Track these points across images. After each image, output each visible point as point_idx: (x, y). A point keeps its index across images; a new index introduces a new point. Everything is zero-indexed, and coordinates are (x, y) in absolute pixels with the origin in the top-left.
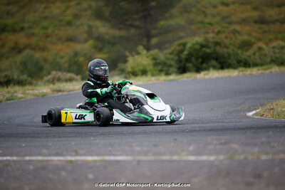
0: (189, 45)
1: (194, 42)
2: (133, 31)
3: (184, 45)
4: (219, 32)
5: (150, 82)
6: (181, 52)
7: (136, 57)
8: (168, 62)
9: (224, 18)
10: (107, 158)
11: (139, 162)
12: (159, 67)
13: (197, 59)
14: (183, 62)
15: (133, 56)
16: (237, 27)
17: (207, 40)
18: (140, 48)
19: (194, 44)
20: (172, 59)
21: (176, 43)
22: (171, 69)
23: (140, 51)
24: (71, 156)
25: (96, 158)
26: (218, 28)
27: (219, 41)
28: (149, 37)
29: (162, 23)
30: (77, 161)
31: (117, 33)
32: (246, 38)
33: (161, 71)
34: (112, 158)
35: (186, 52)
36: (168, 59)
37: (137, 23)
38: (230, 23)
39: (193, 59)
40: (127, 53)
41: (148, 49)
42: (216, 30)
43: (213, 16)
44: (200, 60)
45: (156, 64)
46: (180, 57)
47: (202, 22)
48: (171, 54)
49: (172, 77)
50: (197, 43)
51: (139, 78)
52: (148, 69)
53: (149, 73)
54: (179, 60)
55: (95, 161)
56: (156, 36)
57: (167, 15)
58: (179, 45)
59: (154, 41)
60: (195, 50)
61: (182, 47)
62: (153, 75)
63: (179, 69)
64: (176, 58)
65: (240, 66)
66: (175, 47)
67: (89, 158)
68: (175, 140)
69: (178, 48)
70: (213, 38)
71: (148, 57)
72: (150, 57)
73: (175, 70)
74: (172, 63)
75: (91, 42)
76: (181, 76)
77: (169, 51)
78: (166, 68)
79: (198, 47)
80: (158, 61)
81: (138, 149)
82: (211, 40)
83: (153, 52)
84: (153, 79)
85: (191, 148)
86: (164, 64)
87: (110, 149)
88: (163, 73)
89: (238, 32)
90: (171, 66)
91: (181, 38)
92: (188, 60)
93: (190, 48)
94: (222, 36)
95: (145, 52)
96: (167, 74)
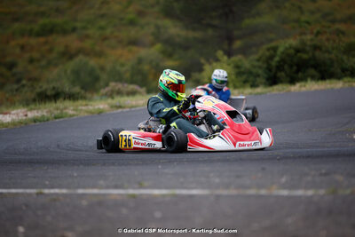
0: (281, 49)
1: (287, 45)
2: (210, 32)
3: (275, 49)
4: (318, 33)
6: (271, 58)
8: (254, 71)
9: (325, 16)
10: (178, 192)
11: (218, 197)
12: (244, 77)
13: (291, 66)
14: (274, 71)
15: (210, 64)
16: (342, 27)
17: (303, 43)
19: (286, 49)
20: (260, 67)
21: (265, 47)
22: (259, 80)
23: (220, 58)
24: (134, 188)
25: (164, 192)
26: (317, 28)
27: (319, 44)
28: (230, 39)
29: (247, 22)
30: (141, 195)
31: (191, 34)
33: (245, 82)
34: (185, 192)
35: (277, 59)
36: (254, 67)
38: (333, 22)
39: (286, 67)
40: (202, 60)
41: (229, 54)
42: (315, 31)
43: (312, 13)
44: (295, 68)
45: (239, 74)
46: (269, 64)
47: (298, 21)
48: (258, 60)
49: (259, 90)
50: (291, 47)
54: (269, 69)
55: (164, 196)
56: (240, 38)
57: (253, 12)
58: (268, 50)
59: (238, 44)
60: (288, 55)
61: (272, 52)
62: (235, 87)
63: (268, 79)
64: (265, 66)
65: (346, 76)
66: (263, 51)
67: (157, 192)
68: (263, 169)
69: (268, 54)
70: (312, 40)
71: (229, 65)
72: (232, 65)
73: (264, 81)
74: (260, 72)
75: (159, 46)
76: (270, 89)
77: (256, 57)
78: (251, 78)
79: (292, 51)
80: (242, 70)
81: (217, 180)
82: (309, 43)
83: (236, 58)
84: (236, 92)
85: (284, 180)
86: (250, 73)
87: (182, 180)
88: (248, 85)
89: (343, 33)
90: (258, 76)
91: (271, 40)
92: (279, 67)
93: (283, 53)
94: (324, 38)
95: (225, 58)
96: (254, 86)
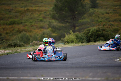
1: (94, 29)
2: (68, 24)
3: (89, 30)
4: (104, 25)
5: (75, 46)
6: (88, 33)
8: (82, 37)
9: (107, 19)
13: (95, 36)
14: (89, 38)
15: (68, 35)
16: (112, 23)
17: (99, 28)
18: (71, 31)
20: (84, 36)
22: (84, 41)
23: (71, 33)
24: (40, 77)
26: (104, 23)
27: (104, 29)
28: (75, 27)
29: (80, 21)
31: (61, 25)
32: (116, 27)
33: (79, 41)
35: (90, 33)
36: (82, 36)
37: (69, 21)
38: (109, 21)
39: (93, 36)
40: (65, 34)
41: (74, 32)
43: (102, 18)
44: (96, 37)
45: (77, 38)
46: (87, 35)
47: (97, 21)
48: (84, 34)
49: (84, 44)
50: (95, 30)
51: (70, 44)
52: (74, 40)
56: (77, 26)
57: (82, 18)
58: (87, 30)
59: (77, 28)
60: (94, 32)
62: (76, 43)
63: (87, 40)
64: (86, 36)
66: (85, 31)
68: (84, 71)
70: (102, 27)
71: (74, 35)
72: (75, 35)
74: (84, 38)
75: (50, 29)
78: (81, 40)
80: (78, 37)
81: (68, 74)
82: (101, 28)
83: (76, 33)
84: (76, 44)
86: (81, 38)
89: (113, 25)
90: (84, 39)
91: (88, 27)
92: (91, 36)
93: (92, 31)
94: (106, 26)
95: (73, 33)
96: (82, 43)
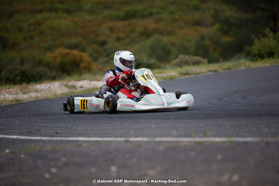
2: (259, 13)
5: (277, 64)
7: (262, 39)
10: (234, 139)
11: (267, 143)
15: (259, 39)
18: (267, 30)
23: (267, 34)
24: (200, 137)
25: (224, 139)
28: (275, 19)
30: (206, 142)
31: (244, 15)
34: (240, 139)
40: (253, 36)
41: (275, 31)
51: (265, 60)
52: (275, 51)
53: (276, 55)
55: (224, 142)
67: (218, 139)
71: (274, 39)
72: (277, 39)
75: (217, 26)
81: (266, 130)
87: (238, 130)
95: (272, 34)
